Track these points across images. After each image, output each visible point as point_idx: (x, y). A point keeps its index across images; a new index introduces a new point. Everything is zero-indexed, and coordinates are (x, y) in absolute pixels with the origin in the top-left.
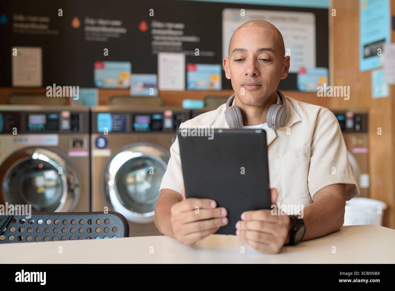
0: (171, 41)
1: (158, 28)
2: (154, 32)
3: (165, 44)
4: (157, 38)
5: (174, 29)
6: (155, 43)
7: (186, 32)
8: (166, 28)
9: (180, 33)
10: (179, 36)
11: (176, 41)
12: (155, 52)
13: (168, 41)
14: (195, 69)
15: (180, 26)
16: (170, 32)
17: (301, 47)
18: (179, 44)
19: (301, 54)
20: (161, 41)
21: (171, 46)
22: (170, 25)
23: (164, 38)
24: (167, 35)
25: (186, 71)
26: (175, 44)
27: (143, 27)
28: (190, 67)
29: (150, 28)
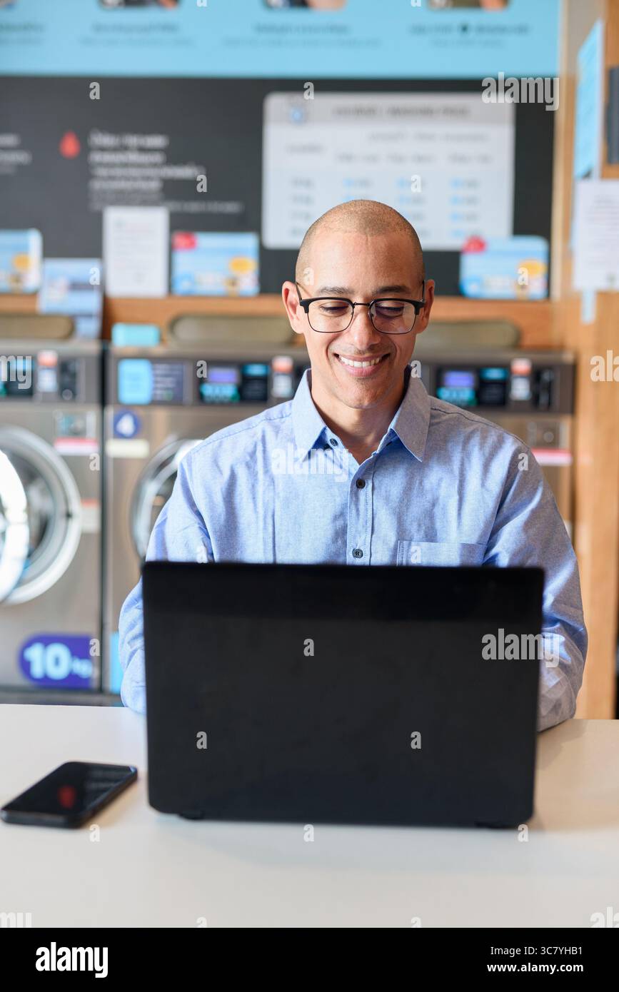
0: (135, 179)
1: (103, 149)
2: (96, 157)
3: (123, 185)
4: (102, 172)
5: (142, 150)
6: (97, 185)
7: (172, 157)
8: (123, 148)
9: (158, 158)
10: (155, 165)
11: (148, 178)
12: (96, 206)
13: (127, 179)
14: (192, 245)
15: (157, 141)
16: (133, 157)
17: (472, 184)
18: (155, 185)
19: (471, 201)
20: (112, 178)
21: (137, 191)
22: (133, 140)
23: (118, 172)
24: (125, 165)
25: (171, 249)
26: (143, 185)
27: (70, 146)
28: (180, 240)
29: (86, 149)
